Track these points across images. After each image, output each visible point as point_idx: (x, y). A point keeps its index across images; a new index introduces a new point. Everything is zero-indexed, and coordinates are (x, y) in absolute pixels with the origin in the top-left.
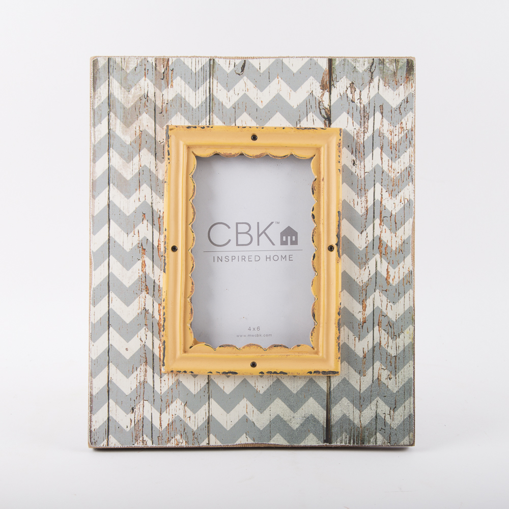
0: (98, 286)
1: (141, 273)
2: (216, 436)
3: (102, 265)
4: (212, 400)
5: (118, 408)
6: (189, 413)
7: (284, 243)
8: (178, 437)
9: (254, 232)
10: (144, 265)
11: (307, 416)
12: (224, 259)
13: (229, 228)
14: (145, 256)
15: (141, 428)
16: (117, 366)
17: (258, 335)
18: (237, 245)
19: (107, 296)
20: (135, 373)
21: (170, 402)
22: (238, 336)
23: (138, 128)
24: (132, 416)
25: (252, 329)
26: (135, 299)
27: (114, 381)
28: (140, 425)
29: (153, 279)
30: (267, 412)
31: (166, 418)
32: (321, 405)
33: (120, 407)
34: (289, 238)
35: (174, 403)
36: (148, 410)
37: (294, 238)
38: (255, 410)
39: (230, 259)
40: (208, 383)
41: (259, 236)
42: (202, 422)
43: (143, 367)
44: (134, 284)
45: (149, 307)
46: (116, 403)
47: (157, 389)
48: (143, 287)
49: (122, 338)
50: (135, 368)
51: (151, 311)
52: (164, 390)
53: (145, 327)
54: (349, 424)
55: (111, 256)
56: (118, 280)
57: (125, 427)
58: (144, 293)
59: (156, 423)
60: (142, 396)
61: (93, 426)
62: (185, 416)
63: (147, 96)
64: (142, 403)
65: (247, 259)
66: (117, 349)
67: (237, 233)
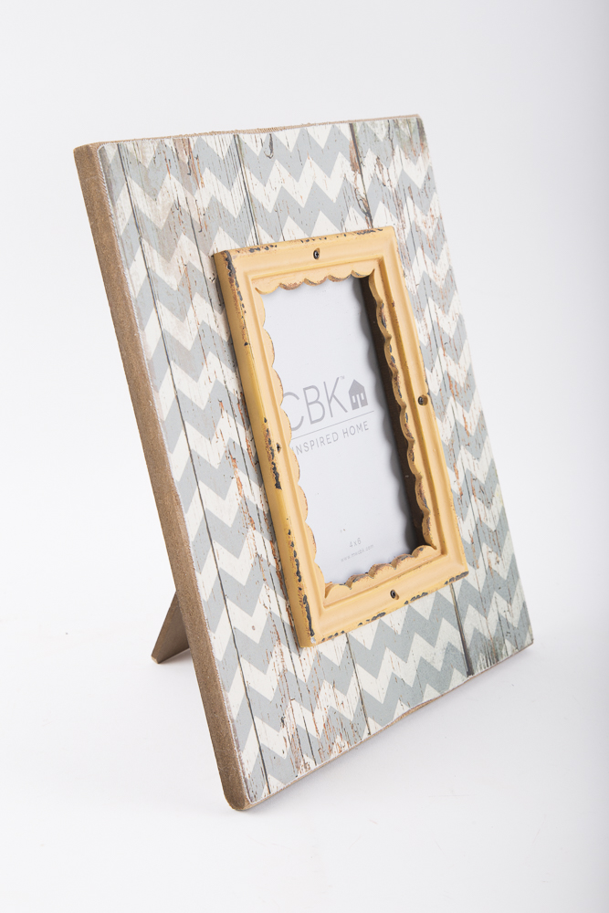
0: (196, 537)
1: (240, 498)
2: (373, 719)
3: (193, 500)
4: (357, 666)
5: (266, 726)
6: (341, 697)
7: (355, 406)
8: (338, 739)
9: (323, 399)
10: (240, 485)
11: (445, 647)
12: (303, 448)
13: (298, 398)
14: (237, 470)
15: (298, 746)
16: (250, 661)
17: (361, 552)
18: (312, 422)
19: (211, 549)
20: (272, 661)
21: (317, 690)
22: (342, 560)
23: (180, 261)
24: (283, 732)
25: (353, 544)
26: (243, 542)
27: (252, 685)
28: (297, 741)
29: (255, 503)
30: (410, 658)
31: (320, 715)
32: (452, 624)
33: (269, 724)
34: (358, 396)
35: (322, 689)
36: (298, 713)
37: (362, 394)
38: (400, 660)
39: (309, 445)
40: (348, 642)
41: (329, 402)
42: (356, 704)
43: (277, 649)
44: (236, 519)
45: (261, 551)
46: (263, 719)
47: (300, 677)
48: (248, 521)
49: (244, 612)
50: (269, 654)
51: (264, 557)
52: (308, 673)
53: (264, 585)
54: (482, 640)
55: (200, 482)
56: (217, 518)
57: (280, 754)
58: (251, 529)
59: (312, 731)
60: (287, 696)
61: (245, 770)
62: (337, 703)
63: (179, 206)
64: (289, 706)
65: (325, 442)
66: (243, 632)
67: (308, 404)
